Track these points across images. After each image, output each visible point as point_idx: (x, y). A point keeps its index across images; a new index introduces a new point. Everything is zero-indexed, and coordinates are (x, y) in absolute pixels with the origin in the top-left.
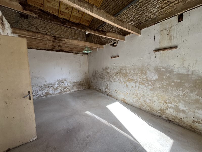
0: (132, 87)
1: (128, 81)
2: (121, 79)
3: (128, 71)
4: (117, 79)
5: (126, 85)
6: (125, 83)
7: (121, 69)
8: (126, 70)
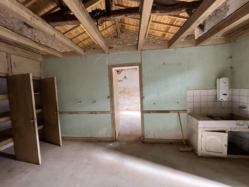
0: (134, 99)
1: (130, 96)
2: (125, 96)
3: (130, 90)
4: (121, 96)
5: (129, 99)
6: (128, 98)
7: (125, 89)
8: (128, 89)
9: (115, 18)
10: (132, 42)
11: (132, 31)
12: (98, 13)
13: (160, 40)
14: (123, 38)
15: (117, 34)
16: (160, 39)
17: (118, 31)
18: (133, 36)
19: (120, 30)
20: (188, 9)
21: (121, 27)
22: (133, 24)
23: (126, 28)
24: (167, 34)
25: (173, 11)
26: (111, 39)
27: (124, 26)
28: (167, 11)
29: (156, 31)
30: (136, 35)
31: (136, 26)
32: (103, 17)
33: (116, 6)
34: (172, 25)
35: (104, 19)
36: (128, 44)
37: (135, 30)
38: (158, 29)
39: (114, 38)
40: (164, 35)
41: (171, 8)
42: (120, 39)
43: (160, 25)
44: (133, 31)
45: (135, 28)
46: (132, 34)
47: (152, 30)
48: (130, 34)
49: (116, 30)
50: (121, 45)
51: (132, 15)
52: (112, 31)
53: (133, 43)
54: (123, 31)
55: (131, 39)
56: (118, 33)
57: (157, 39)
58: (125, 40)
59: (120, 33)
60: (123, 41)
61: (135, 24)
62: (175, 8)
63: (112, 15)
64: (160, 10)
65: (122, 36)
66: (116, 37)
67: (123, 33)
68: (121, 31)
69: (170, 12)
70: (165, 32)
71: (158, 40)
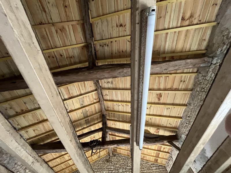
9: (108, 147)
10: (124, 167)
11: (123, 154)
12: (95, 143)
13: (154, 166)
14: (115, 162)
15: (109, 158)
16: (154, 164)
17: (110, 155)
18: (125, 160)
19: (113, 153)
20: (169, 141)
21: (113, 151)
22: (124, 148)
23: (118, 152)
24: (159, 159)
25: (156, 142)
26: (102, 163)
27: (116, 150)
28: (152, 142)
29: (147, 156)
30: (128, 159)
31: (127, 150)
32: (98, 146)
33: (110, 136)
34: (160, 151)
35: (99, 147)
36: (120, 170)
37: (126, 154)
38: (148, 154)
39: (106, 162)
40: (157, 160)
41: (154, 140)
42: (112, 164)
43: (149, 150)
44: (125, 155)
45: (126, 152)
46: (123, 157)
47: (143, 155)
48: (122, 157)
49: (109, 153)
50: (113, 171)
51: (123, 145)
52: (105, 155)
53: (126, 169)
54: (115, 155)
55: (124, 164)
56: (111, 156)
57: (150, 164)
58: (117, 165)
59: (112, 157)
60: (115, 166)
61: (126, 149)
62: (157, 140)
63: (106, 144)
64: (146, 142)
65: (114, 159)
66: (107, 161)
67: (115, 156)
68: (113, 155)
69: (155, 143)
70: (156, 157)
71: (152, 166)
